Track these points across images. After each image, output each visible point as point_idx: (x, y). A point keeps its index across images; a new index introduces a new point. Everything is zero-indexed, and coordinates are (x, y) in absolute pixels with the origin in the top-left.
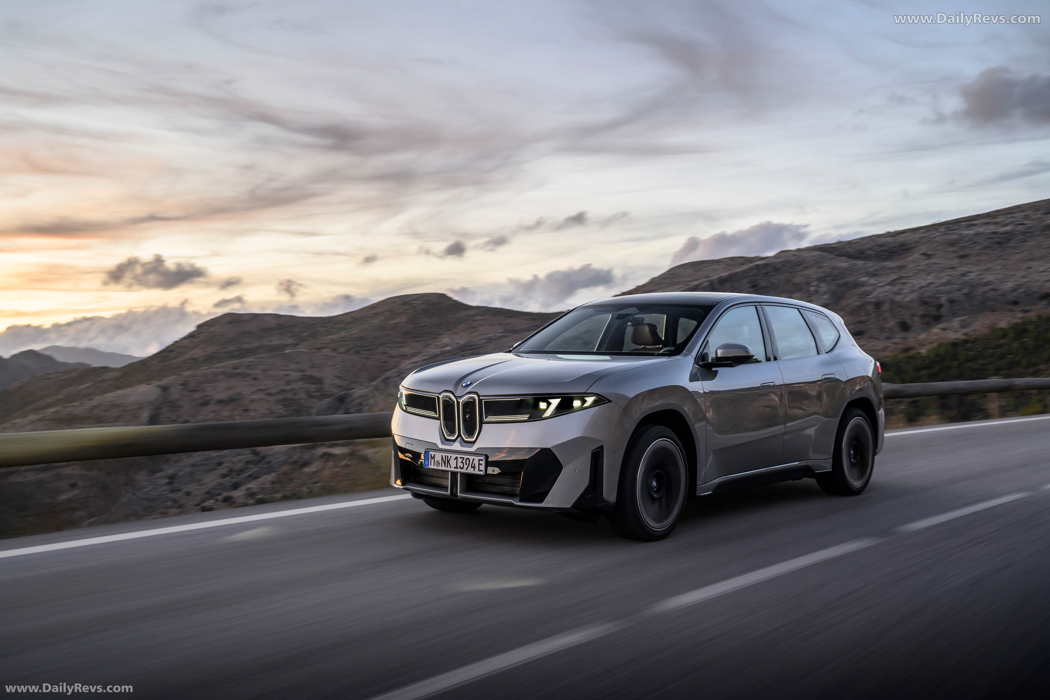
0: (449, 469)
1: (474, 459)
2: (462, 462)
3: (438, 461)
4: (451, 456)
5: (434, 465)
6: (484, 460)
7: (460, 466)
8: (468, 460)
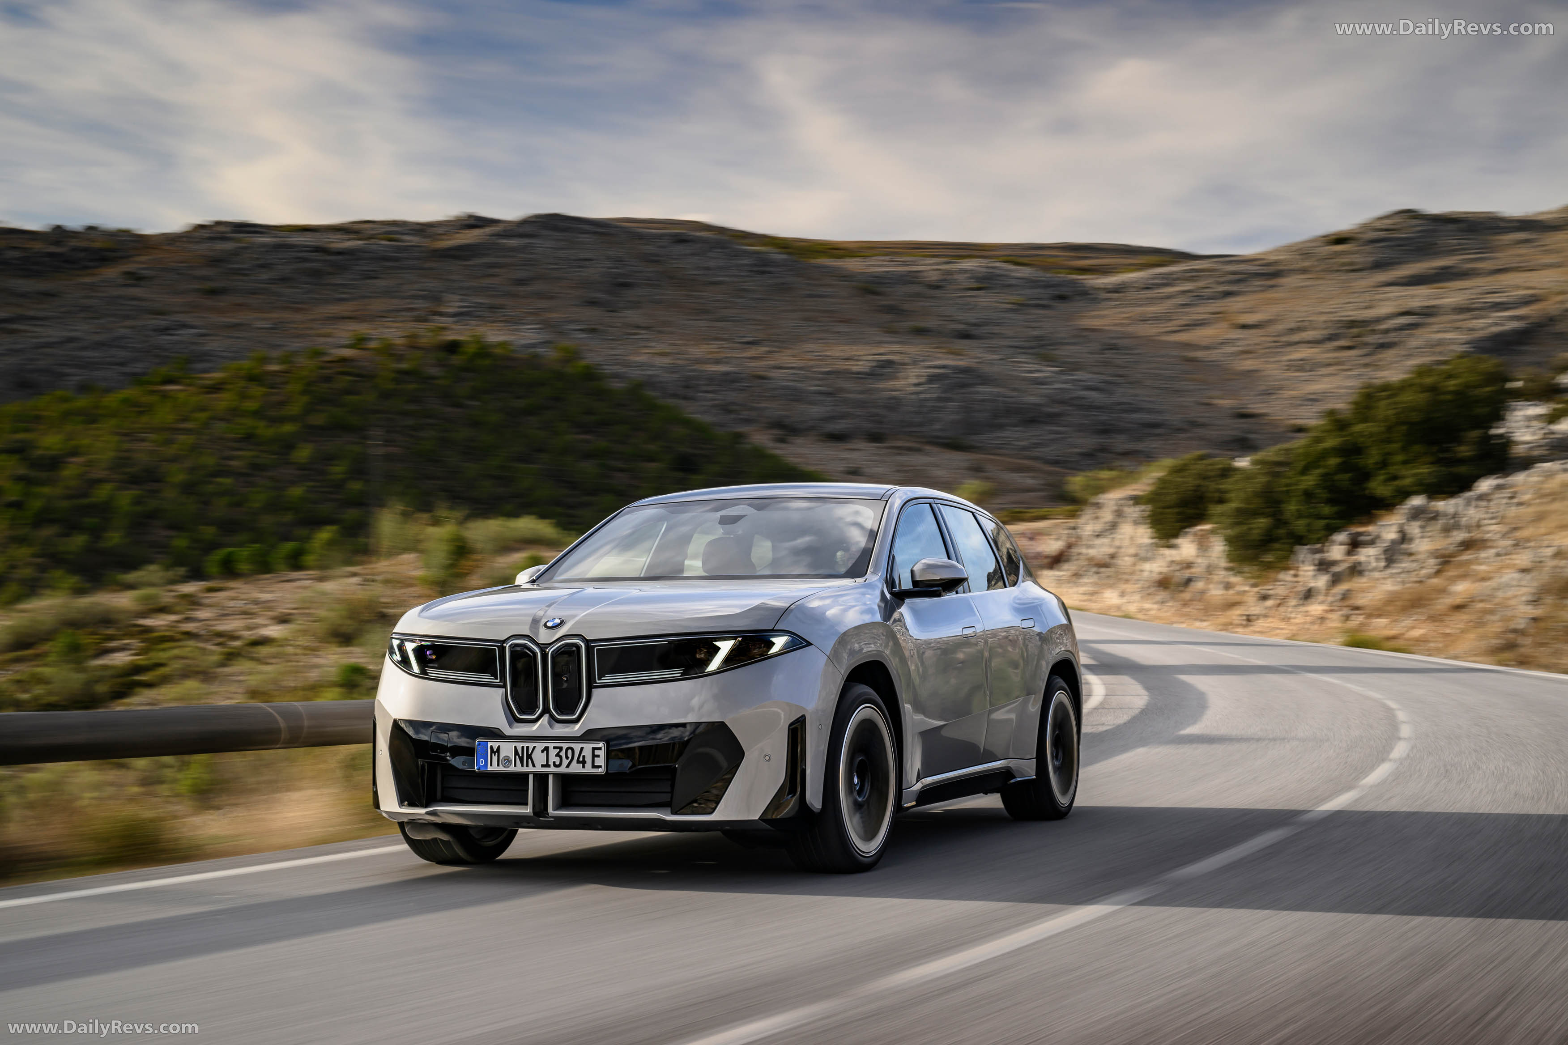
0: (530, 769)
1: (582, 749)
2: (558, 755)
3: (508, 756)
4: (534, 747)
5: (498, 765)
6: (603, 748)
7: (554, 763)
8: (570, 752)
